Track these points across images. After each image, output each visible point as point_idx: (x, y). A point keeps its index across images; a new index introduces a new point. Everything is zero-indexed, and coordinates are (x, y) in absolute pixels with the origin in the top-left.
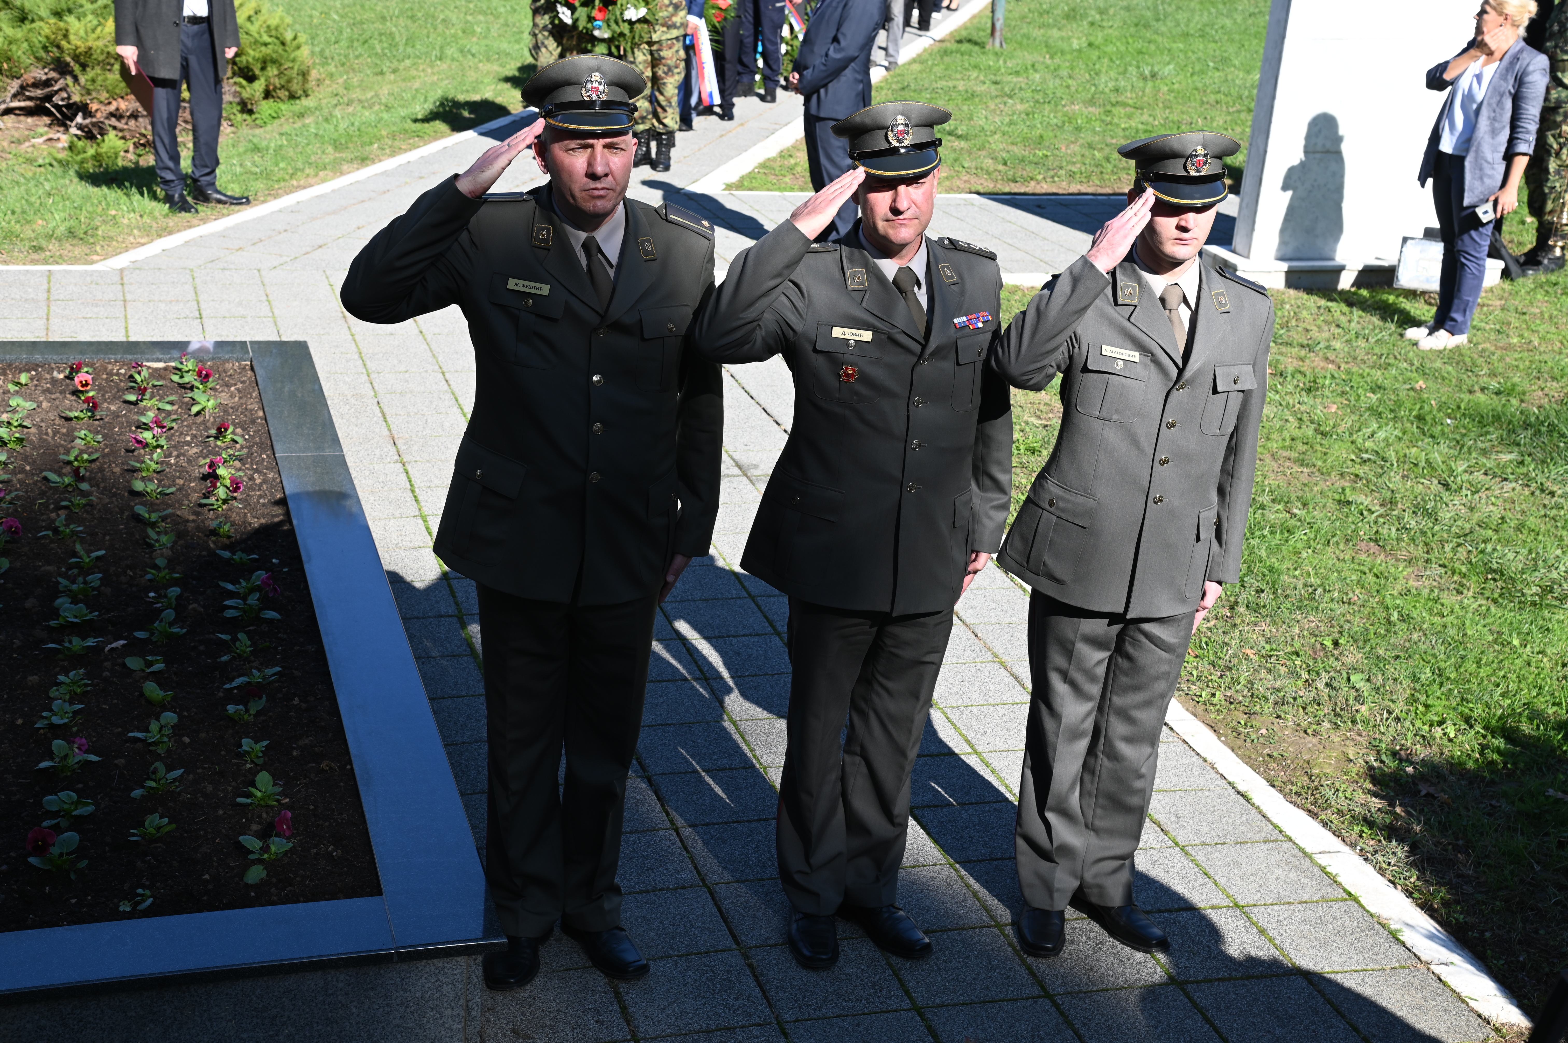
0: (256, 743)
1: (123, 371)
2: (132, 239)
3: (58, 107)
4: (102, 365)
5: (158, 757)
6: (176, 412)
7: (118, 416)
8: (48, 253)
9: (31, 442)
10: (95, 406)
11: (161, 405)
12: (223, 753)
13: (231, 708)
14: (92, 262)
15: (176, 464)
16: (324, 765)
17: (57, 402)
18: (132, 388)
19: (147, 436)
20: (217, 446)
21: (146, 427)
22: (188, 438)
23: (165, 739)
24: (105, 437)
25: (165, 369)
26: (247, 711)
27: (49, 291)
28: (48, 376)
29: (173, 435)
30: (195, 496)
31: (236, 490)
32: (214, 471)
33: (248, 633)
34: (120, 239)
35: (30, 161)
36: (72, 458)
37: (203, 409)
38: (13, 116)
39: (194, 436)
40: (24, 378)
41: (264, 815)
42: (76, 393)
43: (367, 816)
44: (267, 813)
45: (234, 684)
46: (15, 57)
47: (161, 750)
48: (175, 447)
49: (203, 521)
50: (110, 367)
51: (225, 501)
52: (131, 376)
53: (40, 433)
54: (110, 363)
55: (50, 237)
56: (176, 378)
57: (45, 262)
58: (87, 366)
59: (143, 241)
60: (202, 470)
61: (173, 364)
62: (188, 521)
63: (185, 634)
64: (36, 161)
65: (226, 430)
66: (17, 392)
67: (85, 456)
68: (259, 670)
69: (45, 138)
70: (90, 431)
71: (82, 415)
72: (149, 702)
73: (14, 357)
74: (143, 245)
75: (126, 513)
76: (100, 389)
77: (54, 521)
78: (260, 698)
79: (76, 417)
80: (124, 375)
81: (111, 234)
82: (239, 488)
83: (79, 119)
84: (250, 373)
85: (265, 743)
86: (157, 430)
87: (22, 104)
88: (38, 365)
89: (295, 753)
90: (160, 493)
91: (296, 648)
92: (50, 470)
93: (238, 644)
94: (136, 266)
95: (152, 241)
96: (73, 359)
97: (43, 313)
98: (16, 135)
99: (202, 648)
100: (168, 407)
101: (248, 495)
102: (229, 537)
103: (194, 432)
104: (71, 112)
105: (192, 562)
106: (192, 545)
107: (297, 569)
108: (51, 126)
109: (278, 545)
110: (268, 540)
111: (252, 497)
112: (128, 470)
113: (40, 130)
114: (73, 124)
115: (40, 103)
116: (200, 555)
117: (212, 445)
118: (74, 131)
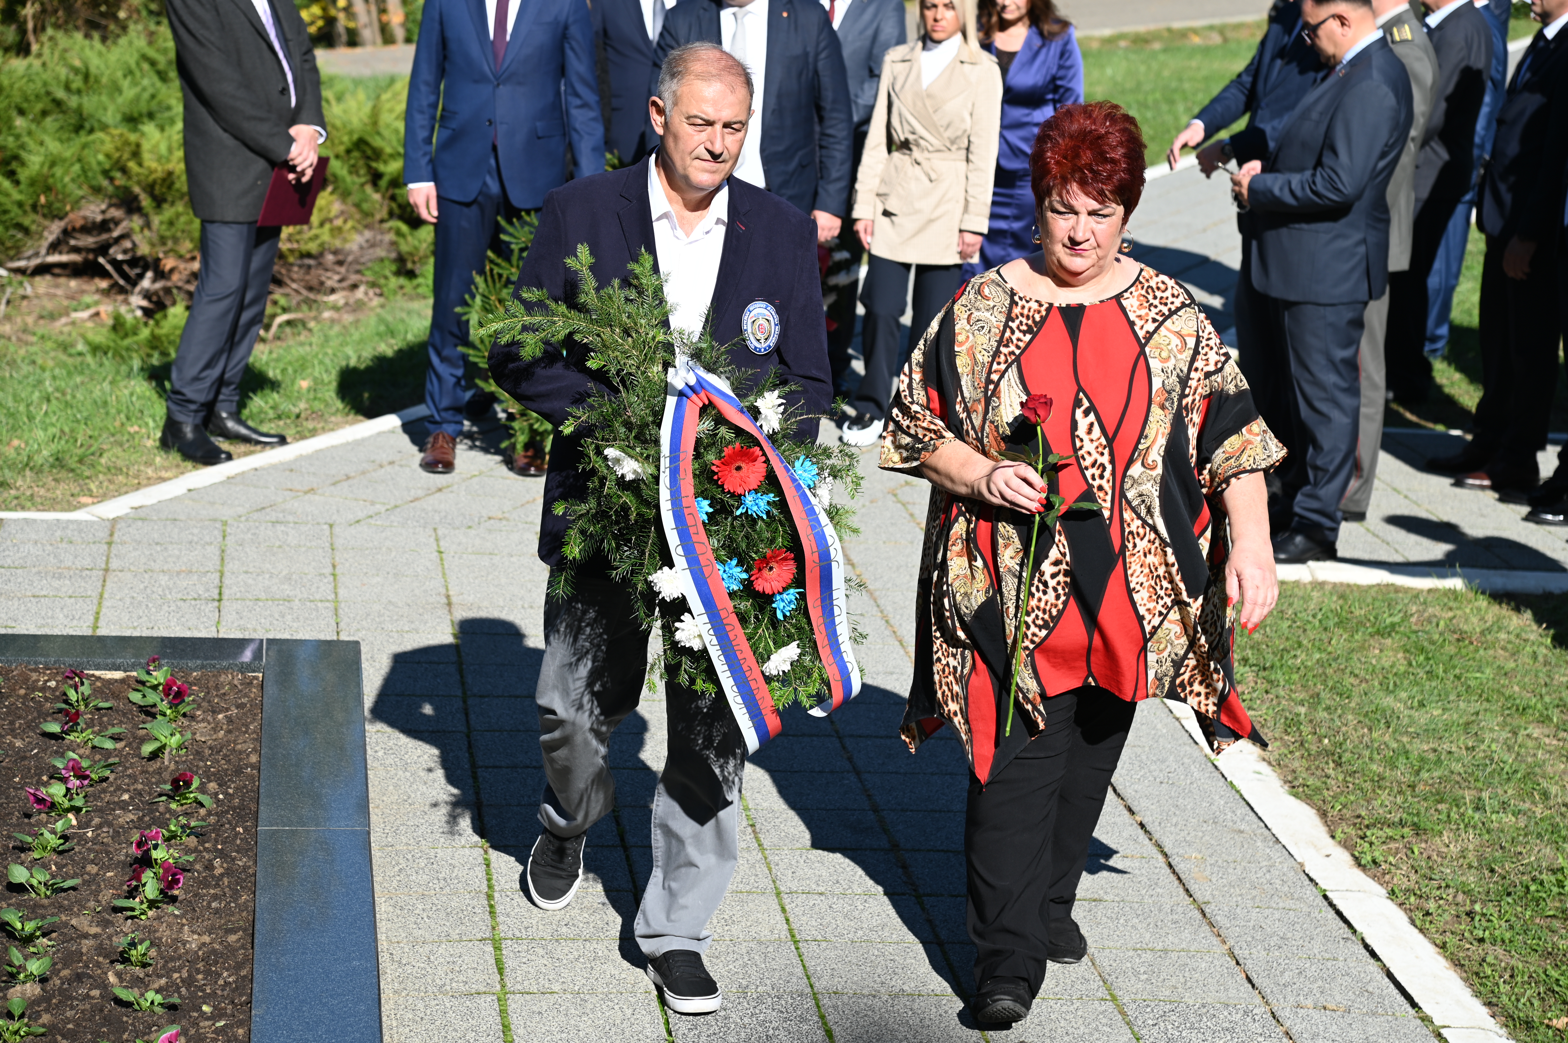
1: (53, 684)
3: (116, 264)
4: (22, 674)
6: (118, 753)
11: (97, 741)
14: (78, 507)
15: (94, 840)
19: (57, 791)
20: (169, 810)
21: (59, 777)
22: (126, 797)
25: (123, 681)
29: (104, 791)
30: (106, 895)
32: (147, 853)
34: (130, 472)
35: (65, 347)
37: (161, 749)
38: (48, 277)
39: (137, 794)
46: (59, 186)
48: (100, 811)
49: (110, 937)
50: (34, 676)
51: (152, 904)
52: (64, 693)
55: (24, 466)
56: (136, 697)
60: (129, 851)
61: (134, 674)
62: (86, 936)
64: (73, 345)
69: (92, 311)
81: (120, 463)
82: (175, 882)
83: (146, 283)
84: (255, 691)
86: (74, 782)
87: (64, 258)
90: (53, 888)
94: (140, 515)
98: (49, 305)
100: (109, 745)
101: (196, 895)
102: (144, 965)
103: (140, 787)
104: (138, 271)
105: (72, 1008)
106: (79, 978)
107: (240, 1024)
108: (106, 293)
109: (221, 982)
110: (207, 973)
111: (201, 897)
112: (14, 848)
113: (88, 299)
114: (138, 289)
115: (91, 256)
116: (88, 996)
117: (162, 809)
118: (137, 300)
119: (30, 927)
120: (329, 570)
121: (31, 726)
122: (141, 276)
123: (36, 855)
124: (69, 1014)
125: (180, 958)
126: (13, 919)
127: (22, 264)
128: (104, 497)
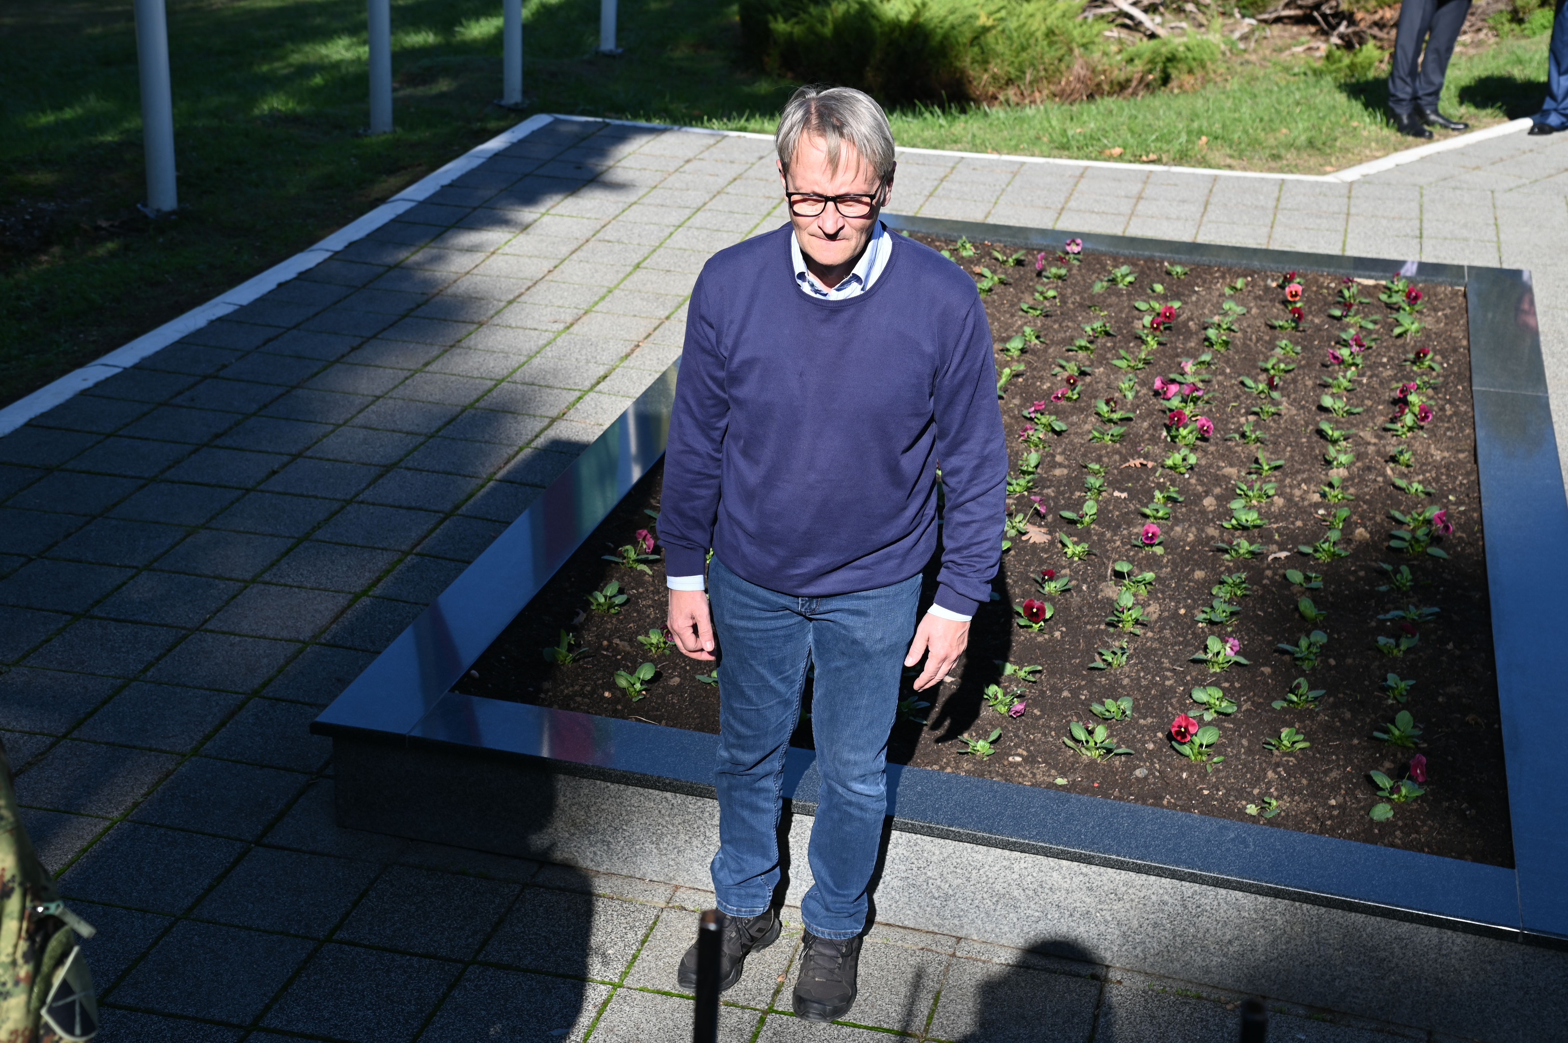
0: (1402, 680)
1: (1333, 285)
2: (1367, 152)
3: (1324, 16)
4: (1314, 278)
5: (1302, 673)
6: (1377, 332)
7: (1320, 330)
8: (1285, 162)
9: (1235, 346)
10: (1300, 317)
11: (1363, 323)
12: (1367, 683)
13: (1382, 640)
14: (1325, 173)
15: (1368, 384)
16: (1469, 718)
17: (1266, 310)
18: (1339, 303)
19: (1344, 352)
20: (1412, 371)
21: (1345, 344)
22: (1385, 360)
23: (1312, 657)
24: (1304, 348)
25: (1375, 287)
26: (1398, 645)
27: (1278, 200)
28: (1262, 283)
29: (1370, 355)
30: (1380, 420)
31: (1423, 419)
32: (1405, 397)
33: (1411, 567)
34: (1356, 151)
35: (1287, 69)
36: (1269, 366)
37: (1406, 332)
38: (1280, 25)
39: (1391, 359)
40: (1240, 283)
41: (1399, 755)
42: (1285, 302)
43: (1509, 782)
44: (1403, 754)
45: (1389, 616)
47: (1306, 666)
48: (1370, 367)
49: (1384, 446)
50: (1321, 279)
51: (1410, 429)
52: (1341, 292)
53: (1245, 338)
54: (1322, 276)
55: (1290, 146)
56: (1384, 297)
57: (1281, 170)
58: (1300, 276)
59: (1378, 154)
60: (1392, 394)
61: (1383, 282)
62: (1369, 443)
63: (1346, 557)
64: (1292, 68)
65: (1425, 355)
66: (1231, 296)
67: (1282, 366)
68: (1417, 607)
69: (1305, 46)
70: (1291, 341)
71: (1286, 325)
72: (1303, 617)
73: (1235, 262)
74: (1377, 158)
75: (1311, 427)
76: (1309, 301)
77: (1242, 425)
78: (1413, 635)
79: (1281, 327)
80: (1334, 289)
81: (1348, 146)
82: (1426, 417)
83: (1342, 28)
84: (1461, 299)
85: (1412, 682)
86: (1355, 348)
87: (1291, 13)
88: (1255, 272)
89: (1440, 699)
90: (1347, 412)
91: (1459, 592)
92: (1248, 375)
93: (1398, 577)
94: (1367, 180)
95: (1387, 154)
96: (1288, 269)
97: (1268, 221)
98: (1279, 43)
99: (1362, 574)
100: (1371, 326)
101: (1436, 426)
102: (1408, 466)
103: (1392, 354)
104: (1337, 20)
105: (1367, 486)
106: (1369, 469)
107: (1474, 510)
108: (1314, 35)
109: (1458, 482)
110: (1448, 476)
111: (1439, 427)
112: (1320, 385)
113: (1303, 39)
114: (1336, 33)
115: (1308, 11)
116: (1375, 480)
117: (1408, 369)
118: (1335, 40)
119: (1336, 434)
120: (1492, 221)
121: (1320, 311)
122: (1339, 24)
123: (1335, 390)
124: (1366, 490)
125: (1429, 464)
126: (1326, 427)
127: (1265, 16)
128: (1340, 168)
